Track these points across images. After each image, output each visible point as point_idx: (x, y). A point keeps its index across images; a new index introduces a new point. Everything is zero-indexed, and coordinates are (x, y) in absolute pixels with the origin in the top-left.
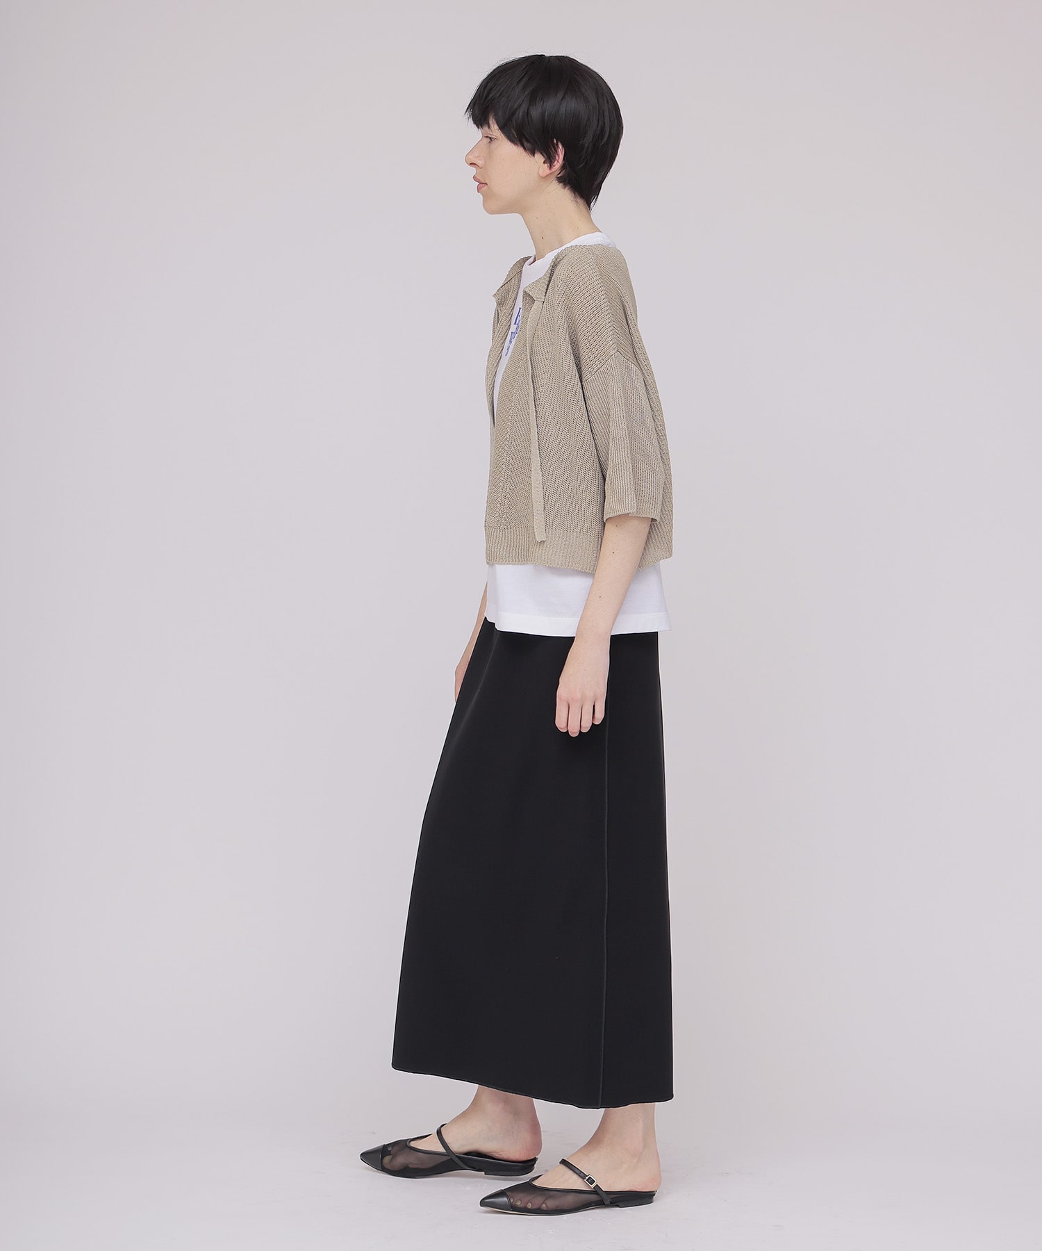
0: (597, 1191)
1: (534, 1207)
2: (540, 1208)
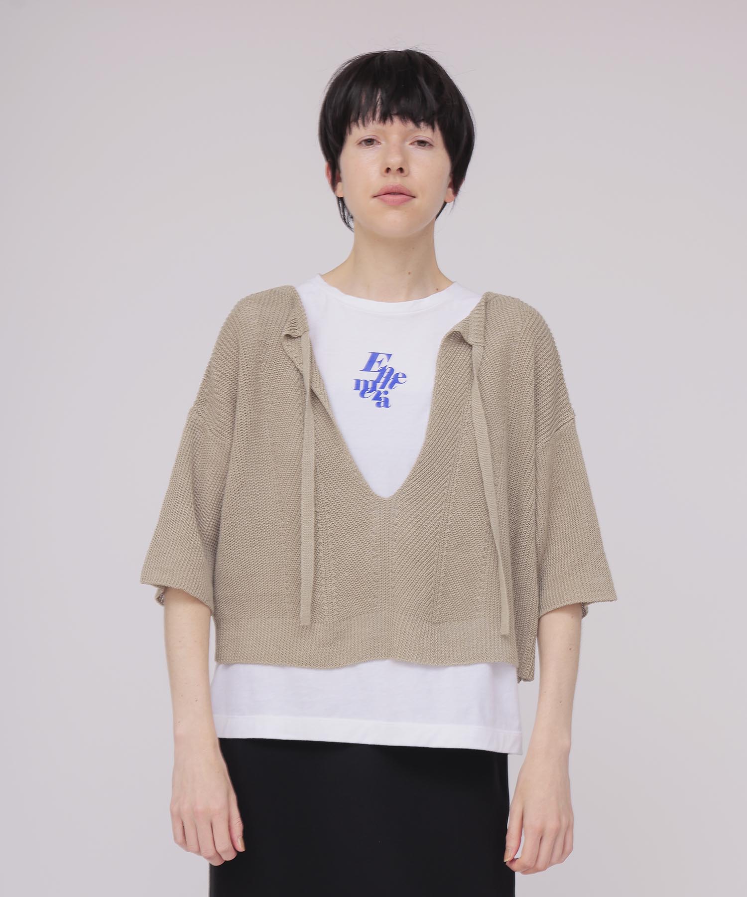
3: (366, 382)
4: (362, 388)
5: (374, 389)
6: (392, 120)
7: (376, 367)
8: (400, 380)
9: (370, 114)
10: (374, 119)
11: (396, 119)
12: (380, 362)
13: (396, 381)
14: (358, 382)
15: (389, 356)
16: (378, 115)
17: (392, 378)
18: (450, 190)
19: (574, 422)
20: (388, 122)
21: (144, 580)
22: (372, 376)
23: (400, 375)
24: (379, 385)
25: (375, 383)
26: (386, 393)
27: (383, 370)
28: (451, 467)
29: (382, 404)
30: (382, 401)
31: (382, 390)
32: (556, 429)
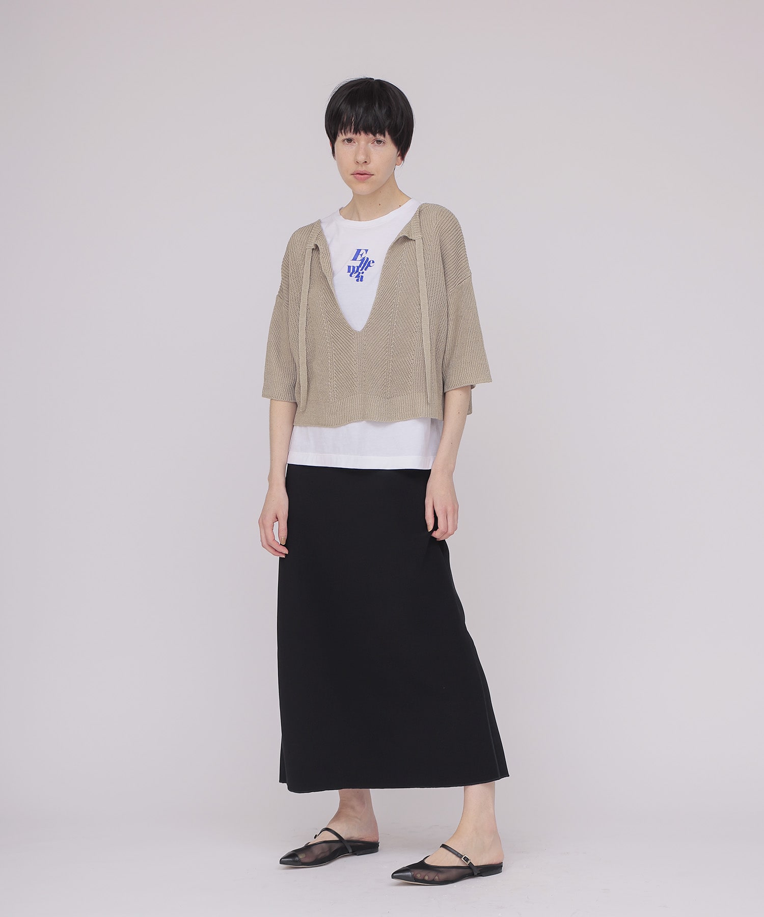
0: (470, 866)
1: (429, 880)
2: (433, 880)
3: (354, 267)
4: (352, 271)
5: (357, 271)
6: (360, 133)
7: (359, 258)
8: (371, 265)
9: (348, 128)
10: (350, 132)
11: (362, 133)
12: (361, 255)
13: (369, 265)
14: (349, 267)
15: (367, 251)
16: (352, 131)
17: (366, 264)
18: (399, 158)
19: (471, 278)
20: (358, 134)
21: (264, 396)
22: (357, 263)
23: (371, 262)
24: (360, 269)
25: (358, 267)
26: (363, 273)
27: (362, 260)
28: (393, 310)
29: (359, 280)
30: (360, 278)
31: (361, 272)
32: (459, 282)
